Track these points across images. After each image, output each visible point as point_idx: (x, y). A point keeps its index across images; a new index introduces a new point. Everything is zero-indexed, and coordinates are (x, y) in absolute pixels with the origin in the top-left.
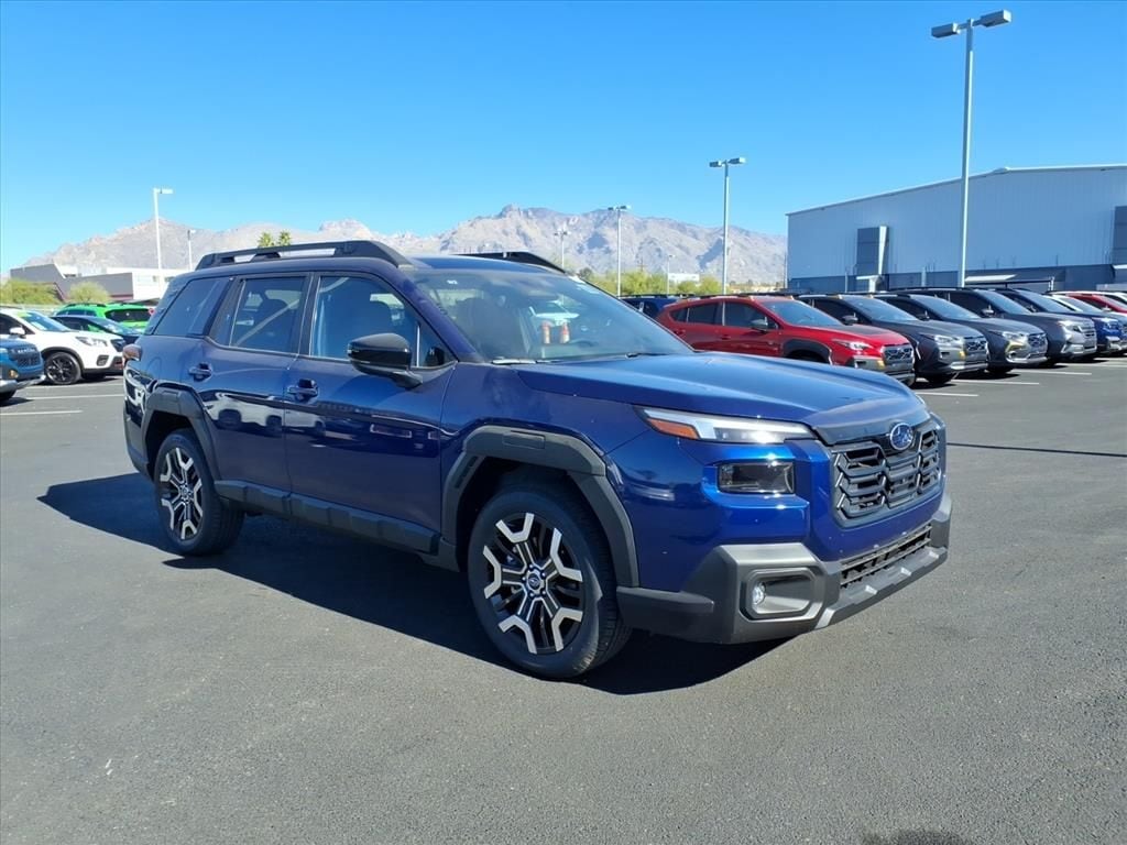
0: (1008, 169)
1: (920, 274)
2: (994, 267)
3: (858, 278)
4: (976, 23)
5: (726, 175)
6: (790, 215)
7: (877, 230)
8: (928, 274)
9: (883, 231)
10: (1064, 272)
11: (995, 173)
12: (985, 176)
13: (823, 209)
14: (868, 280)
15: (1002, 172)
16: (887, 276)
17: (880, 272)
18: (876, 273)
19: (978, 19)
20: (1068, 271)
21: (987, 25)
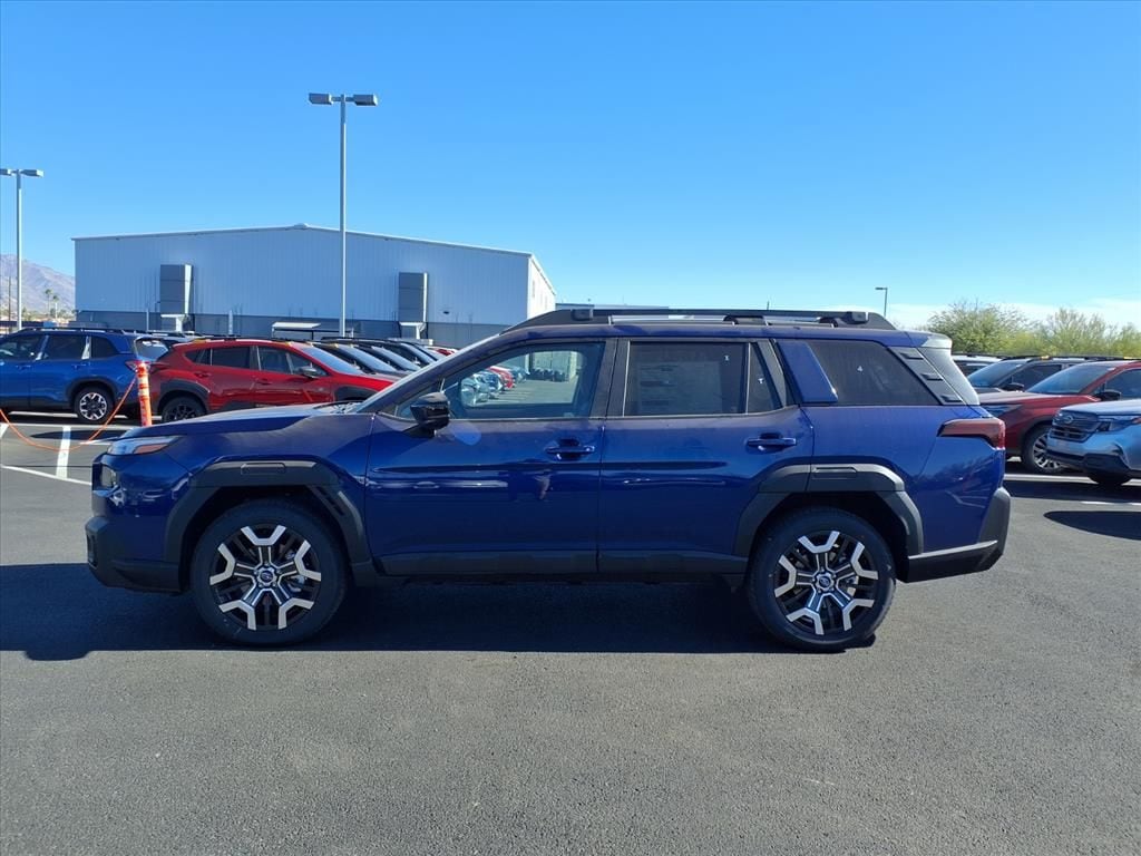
0: (308, 226)
1: (228, 316)
2: (299, 316)
3: (163, 316)
4: (349, 99)
5: (18, 187)
6: (76, 240)
7: (183, 268)
8: (235, 317)
9: (188, 269)
10: (359, 325)
11: (295, 228)
12: (287, 229)
13: (117, 238)
14: (174, 319)
15: (303, 228)
16: (193, 315)
17: (186, 312)
18: (182, 312)
19: (352, 96)
20: (362, 323)
21: (358, 104)
